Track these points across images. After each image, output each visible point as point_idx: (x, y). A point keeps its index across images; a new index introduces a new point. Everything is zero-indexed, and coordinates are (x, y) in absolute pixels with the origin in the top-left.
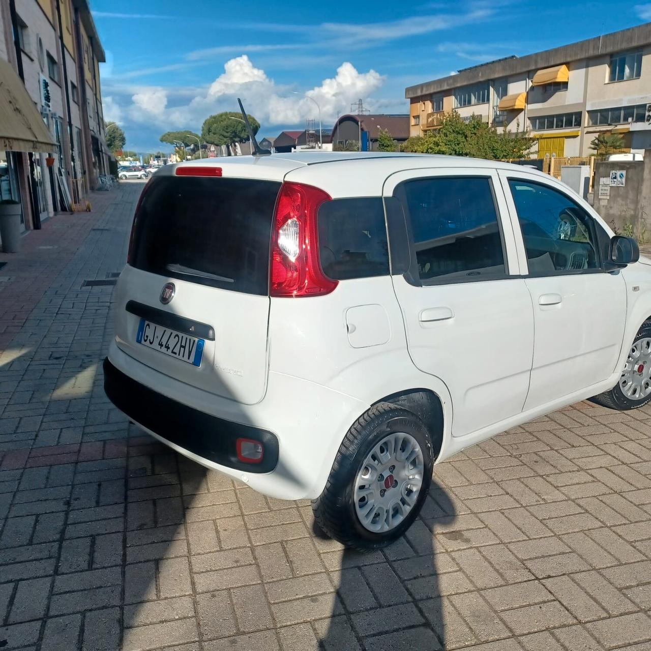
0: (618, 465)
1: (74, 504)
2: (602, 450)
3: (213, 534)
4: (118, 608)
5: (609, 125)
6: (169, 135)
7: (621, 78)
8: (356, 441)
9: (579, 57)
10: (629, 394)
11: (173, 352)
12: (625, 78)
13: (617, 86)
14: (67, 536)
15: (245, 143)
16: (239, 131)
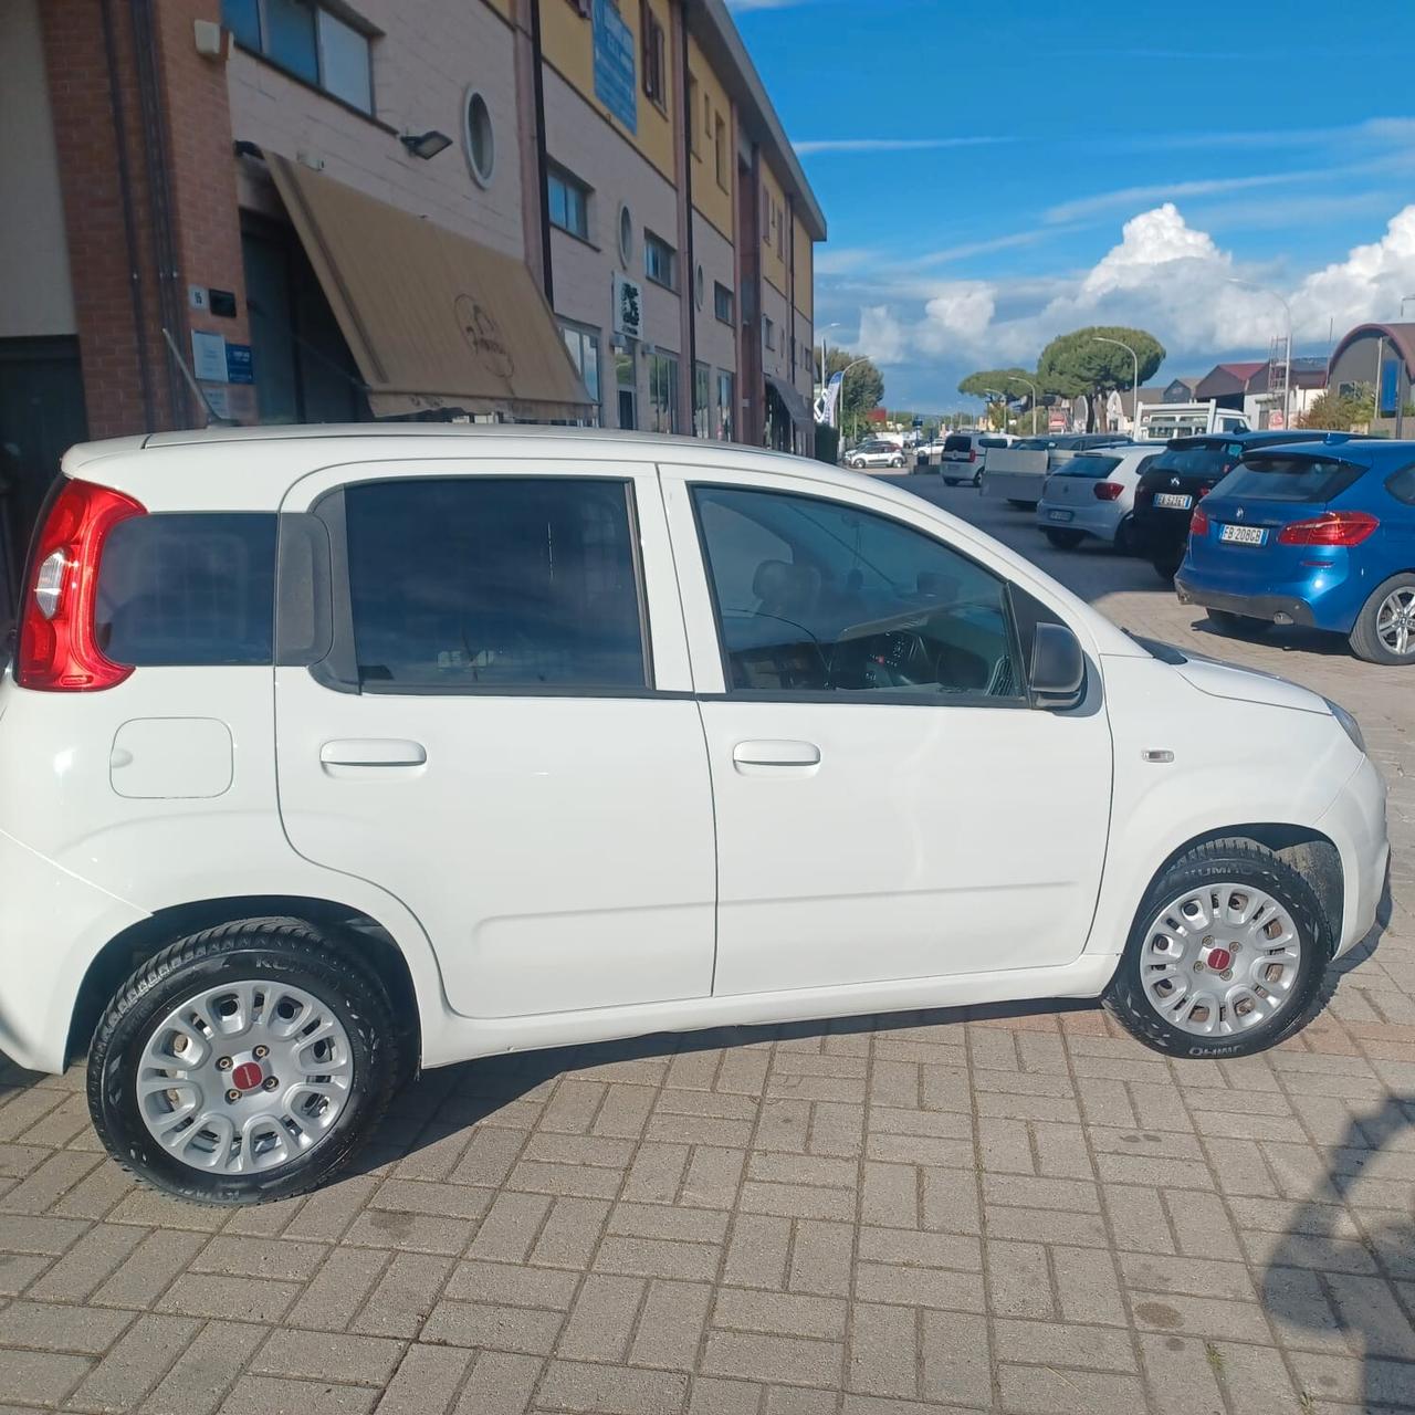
6: (978, 378)
10: (1177, 1017)
16: (1117, 367)
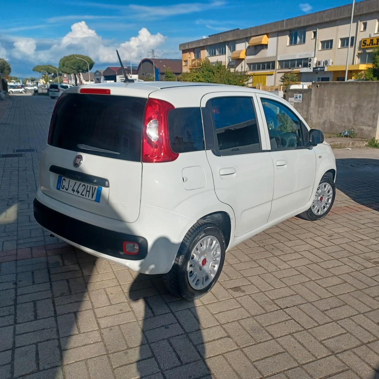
0: (314, 249)
1: (20, 284)
2: (305, 242)
3: (105, 296)
4: (56, 340)
5: (290, 69)
6: (38, 67)
7: (295, 43)
8: (188, 241)
9: (273, 31)
10: (315, 212)
11: (81, 194)
12: (297, 43)
13: (293, 47)
14: (18, 302)
15: (85, 73)
16: (82, 66)
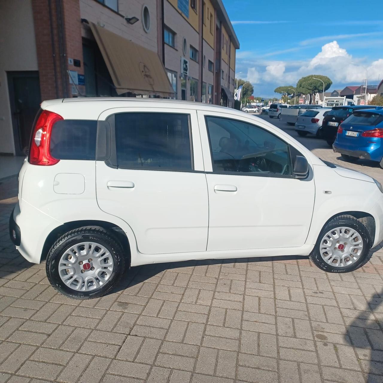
0: (270, 298)
2: (274, 288)
6: (280, 88)
10: (329, 262)
15: (322, 93)
16: (318, 86)
